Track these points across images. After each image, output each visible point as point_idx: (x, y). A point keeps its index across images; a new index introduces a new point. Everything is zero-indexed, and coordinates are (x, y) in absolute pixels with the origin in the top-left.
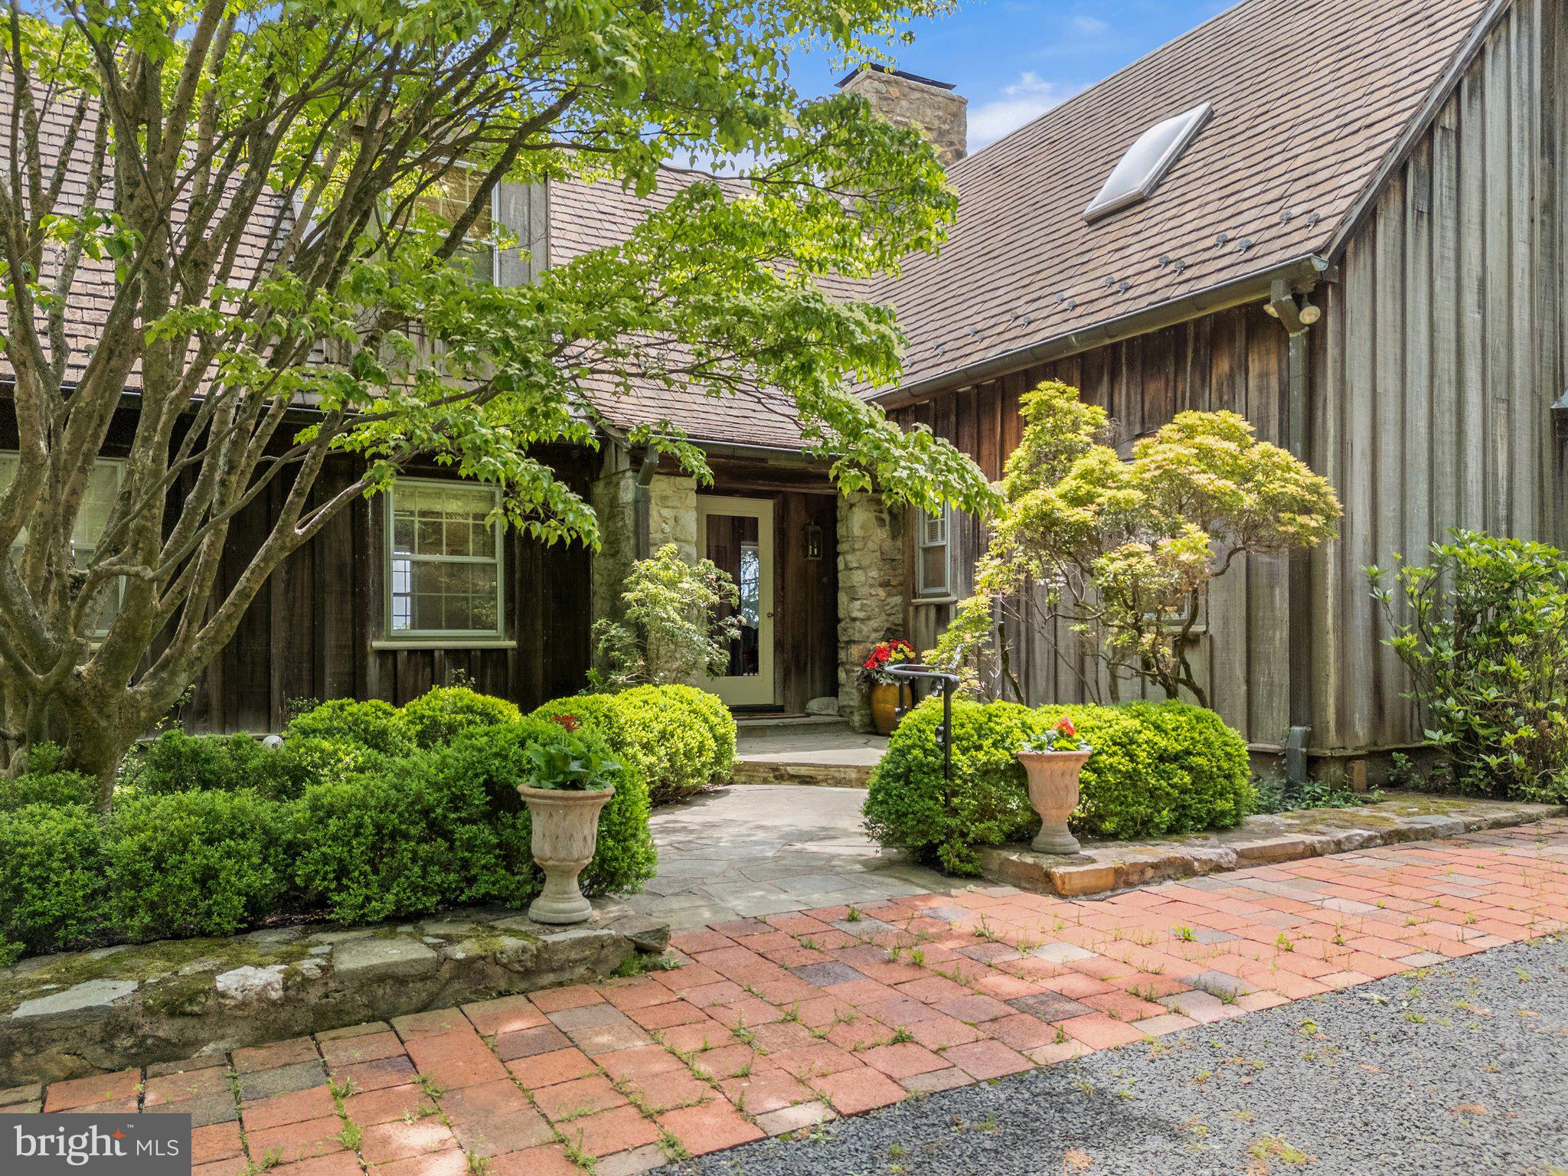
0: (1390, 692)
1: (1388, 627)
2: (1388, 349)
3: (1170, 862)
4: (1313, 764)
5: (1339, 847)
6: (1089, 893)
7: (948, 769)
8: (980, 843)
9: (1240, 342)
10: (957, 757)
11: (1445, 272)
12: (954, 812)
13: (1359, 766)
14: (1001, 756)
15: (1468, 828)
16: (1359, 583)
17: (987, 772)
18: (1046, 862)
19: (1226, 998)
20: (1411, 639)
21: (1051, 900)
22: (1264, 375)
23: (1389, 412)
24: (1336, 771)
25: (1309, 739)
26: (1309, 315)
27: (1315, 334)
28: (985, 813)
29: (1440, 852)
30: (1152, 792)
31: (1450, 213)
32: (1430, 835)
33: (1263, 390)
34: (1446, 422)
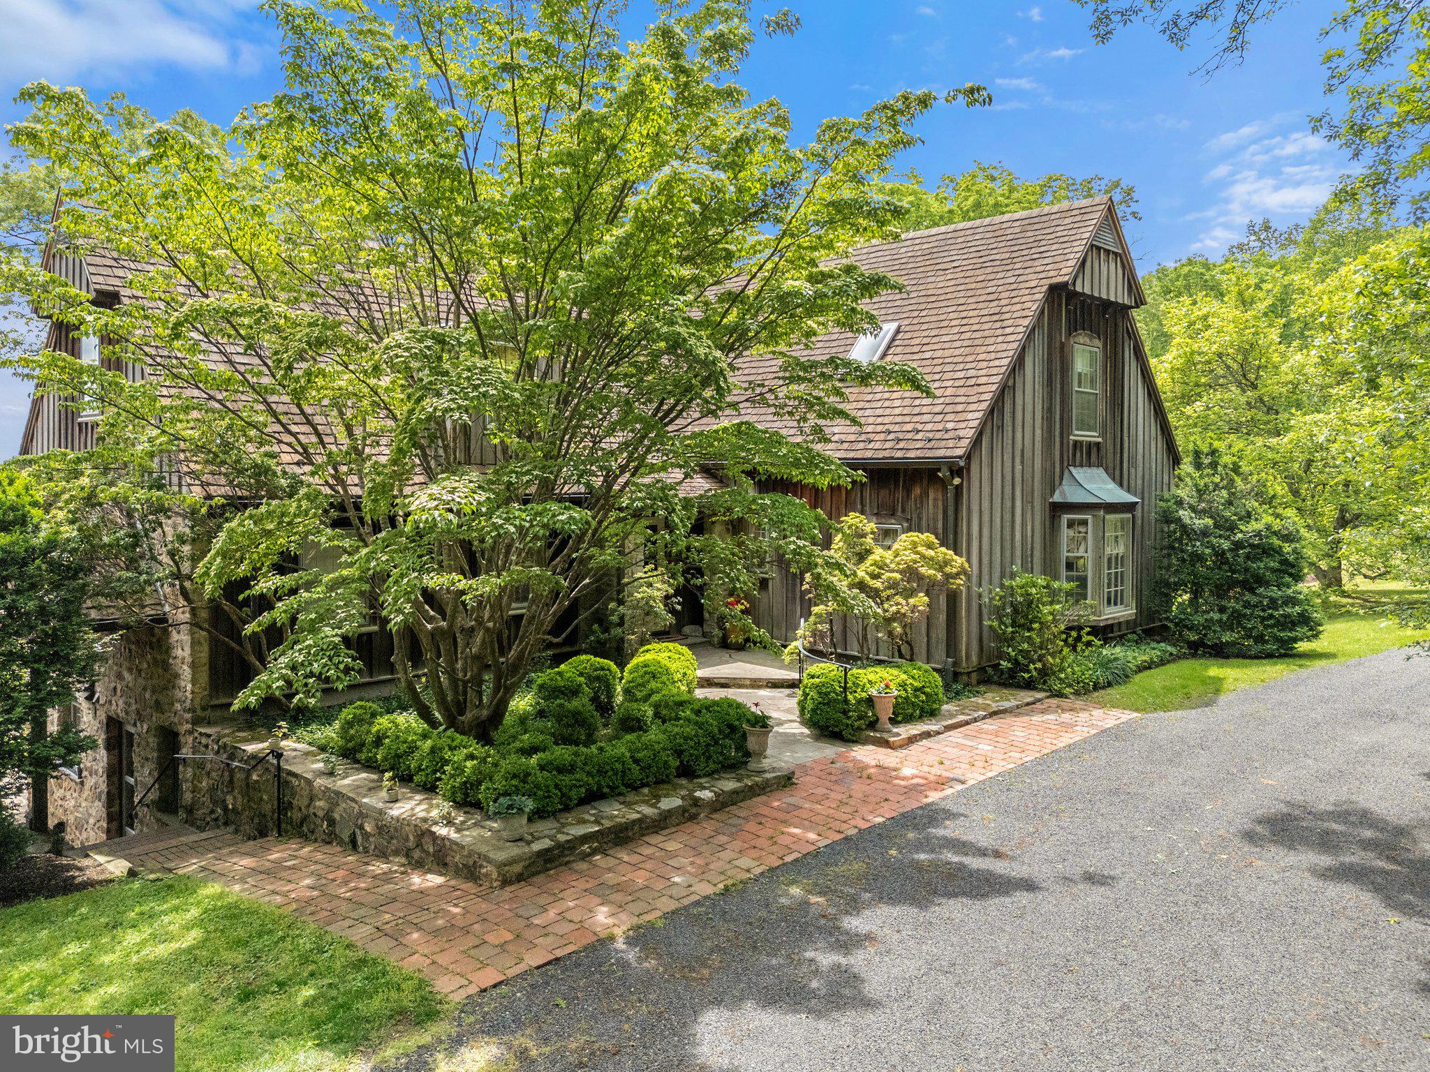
0: (985, 641)
1: (985, 617)
2: (986, 490)
3: (924, 733)
4: (956, 675)
5: (975, 720)
6: (901, 747)
7: (846, 701)
8: (859, 729)
9: (925, 482)
10: (850, 697)
11: (1008, 449)
12: (849, 718)
13: (974, 675)
14: (864, 695)
15: (1018, 707)
16: (974, 595)
17: (859, 701)
18: (885, 736)
19: (963, 783)
20: (995, 624)
21: (889, 751)
22: (935, 500)
23: (986, 518)
24: (965, 678)
25: (955, 664)
26: (957, 481)
27: (958, 489)
28: (860, 718)
29: (1009, 720)
30: (913, 703)
31: (1010, 424)
32: (1004, 711)
33: (935, 506)
34: (1008, 517)
